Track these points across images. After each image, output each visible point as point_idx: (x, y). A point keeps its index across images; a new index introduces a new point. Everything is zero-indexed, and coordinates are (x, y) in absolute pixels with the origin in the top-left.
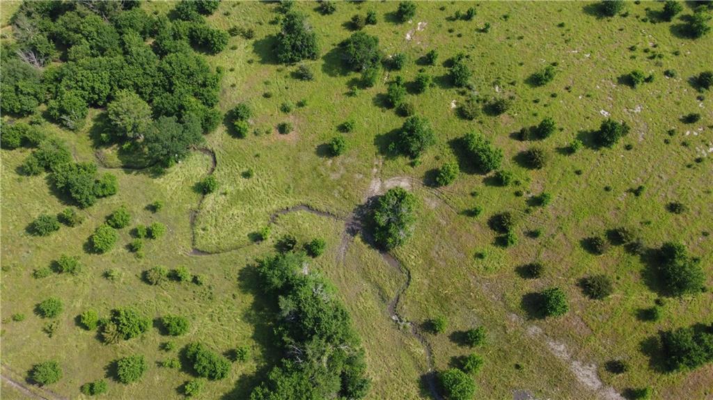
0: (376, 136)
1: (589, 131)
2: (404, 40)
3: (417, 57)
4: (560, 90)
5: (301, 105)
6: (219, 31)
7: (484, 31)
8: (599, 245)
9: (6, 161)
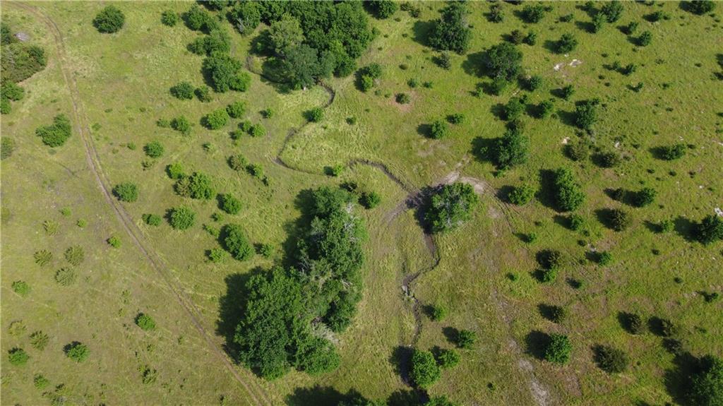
0: (477, 137)
1: (691, 221)
2: (551, 68)
3: (555, 87)
4: (682, 171)
5: (426, 85)
7: (635, 90)
8: (635, 323)
9: (184, 36)
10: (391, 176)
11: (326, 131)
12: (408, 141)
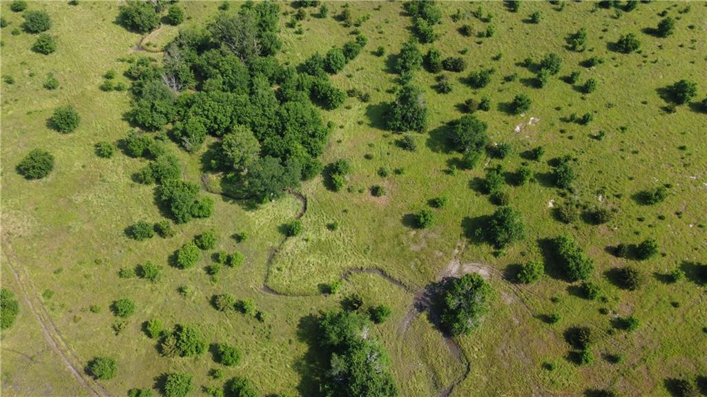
0: (465, 218)
1: (695, 264)
2: (513, 131)
3: (523, 149)
4: (669, 213)
5: (398, 172)
6: (338, 90)
7: (598, 138)
8: (686, 390)
9: (126, 167)
10: (391, 279)
11: (309, 244)
12: (397, 236)
